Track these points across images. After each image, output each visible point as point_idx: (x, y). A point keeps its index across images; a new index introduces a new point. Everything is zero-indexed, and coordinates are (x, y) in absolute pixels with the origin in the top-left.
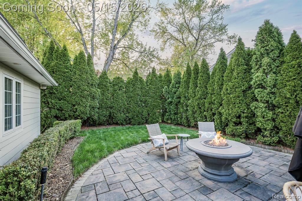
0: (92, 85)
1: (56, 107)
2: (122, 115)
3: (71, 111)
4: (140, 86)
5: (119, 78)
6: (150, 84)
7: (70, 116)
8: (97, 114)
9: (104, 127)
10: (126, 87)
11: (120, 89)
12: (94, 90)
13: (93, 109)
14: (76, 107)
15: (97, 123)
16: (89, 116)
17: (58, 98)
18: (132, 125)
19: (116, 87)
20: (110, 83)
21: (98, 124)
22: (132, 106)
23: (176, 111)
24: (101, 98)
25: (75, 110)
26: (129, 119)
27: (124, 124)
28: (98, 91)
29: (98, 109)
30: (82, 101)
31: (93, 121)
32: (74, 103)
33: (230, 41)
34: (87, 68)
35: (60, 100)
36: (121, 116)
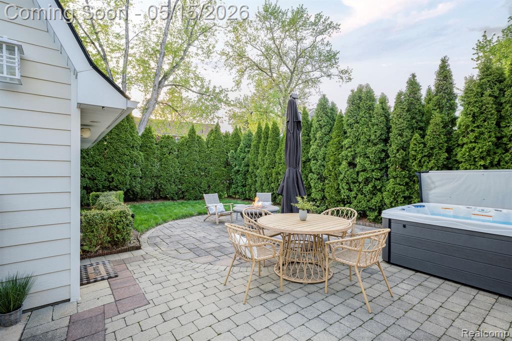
0: (133, 147)
1: (86, 176)
2: (173, 186)
3: (105, 180)
4: (197, 149)
5: (168, 137)
6: (212, 145)
7: (104, 187)
8: (139, 185)
9: (148, 202)
10: (178, 150)
11: (170, 153)
12: (136, 153)
13: (135, 179)
14: (112, 175)
15: (138, 197)
16: (129, 187)
17: (89, 164)
18: (186, 200)
19: (165, 150)
20: (156, 144)
21: (139, 199)
22: (186, 175)
23: (244, 183)
24: (144, 164)
25: (111, 180)
26: (183, 192)
27: (176, 198)
28: (140, 155)
29: (141, 178)
30: (120, 168)
31: (134, 194)
32: (110, 171)
33: (342, 78)
34: (127, 124)
35: (91, 167)
36: (172, 188)
